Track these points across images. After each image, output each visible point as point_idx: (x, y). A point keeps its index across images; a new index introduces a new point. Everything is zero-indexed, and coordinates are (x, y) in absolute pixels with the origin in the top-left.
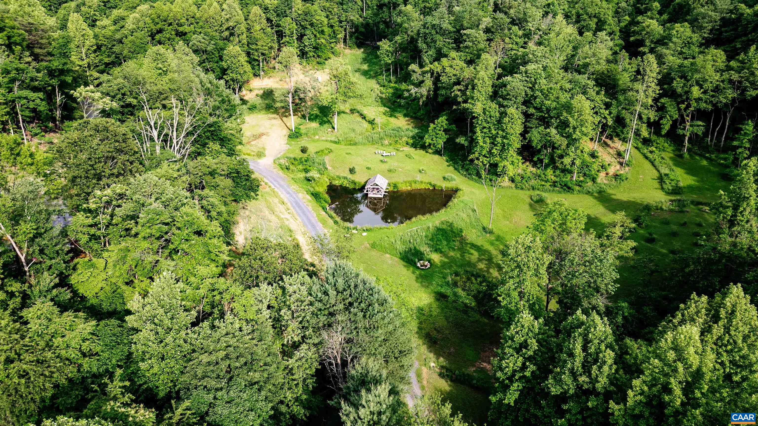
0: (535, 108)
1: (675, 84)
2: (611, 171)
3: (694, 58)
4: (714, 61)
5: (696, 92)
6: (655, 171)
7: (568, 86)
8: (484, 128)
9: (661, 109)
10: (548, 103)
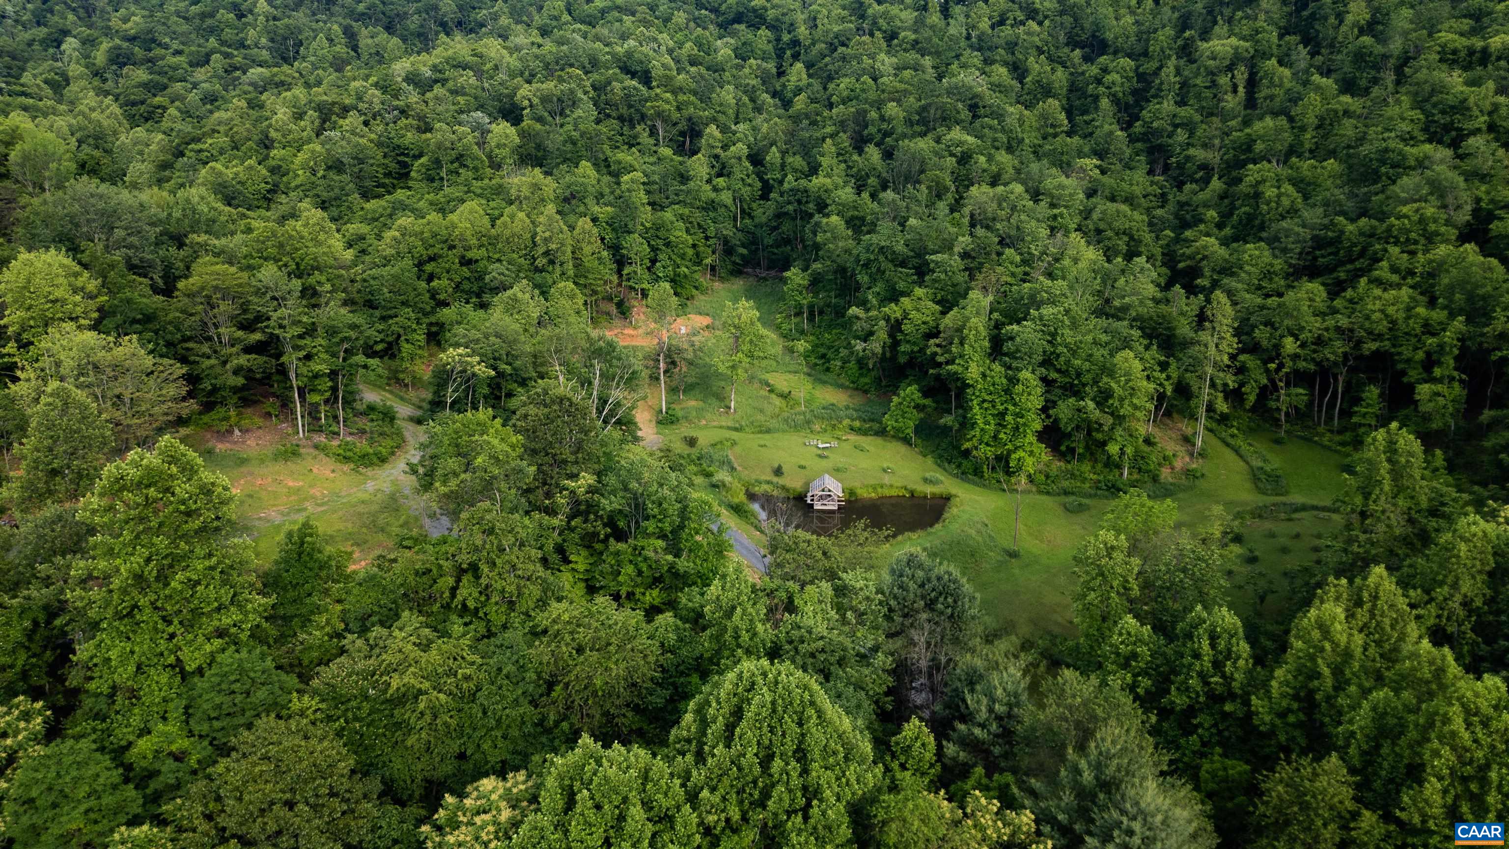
0: (1059, 371)
1: (1257, 333)
2: (1178, 464)
3: (1280, 295)
4: (1311, 300)
5: (1290, 345)
6: (1242, 463)
7: (1104, 338)
8: (984, 401)
9: (1241, 370)
10: (1077, 362)
